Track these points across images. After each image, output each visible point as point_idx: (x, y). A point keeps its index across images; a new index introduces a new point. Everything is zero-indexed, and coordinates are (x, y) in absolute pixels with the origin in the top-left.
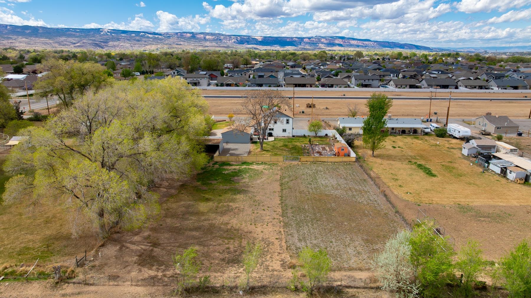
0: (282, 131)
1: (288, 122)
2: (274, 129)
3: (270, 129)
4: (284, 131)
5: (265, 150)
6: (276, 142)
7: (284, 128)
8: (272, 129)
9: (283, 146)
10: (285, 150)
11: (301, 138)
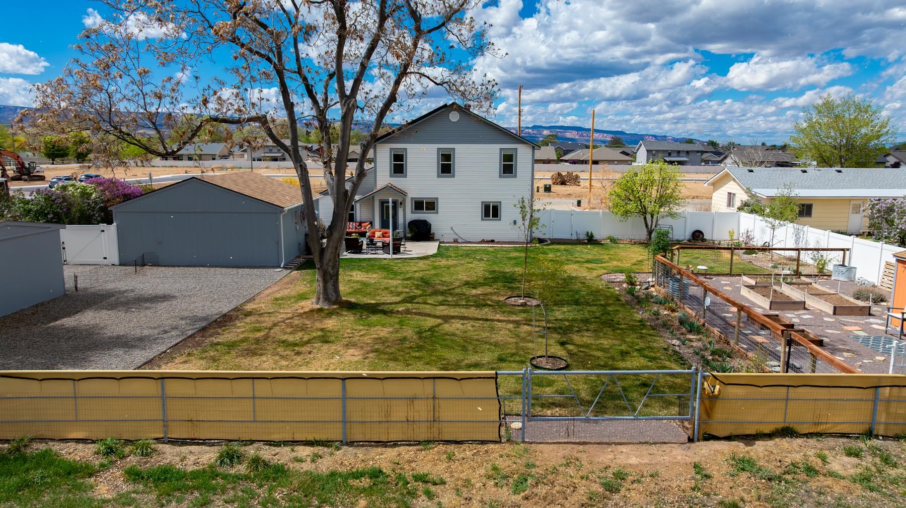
0: (478, 211)
1: (508, 167)
2: (441, 206)
3: (419, 205)
4: (491, 211)
5: (351, 306)
6: (444, 262)
7: (491, 198)
8: (431, 206)
9: (486, 282)
10: (499, 306)
11: (579, 248)
